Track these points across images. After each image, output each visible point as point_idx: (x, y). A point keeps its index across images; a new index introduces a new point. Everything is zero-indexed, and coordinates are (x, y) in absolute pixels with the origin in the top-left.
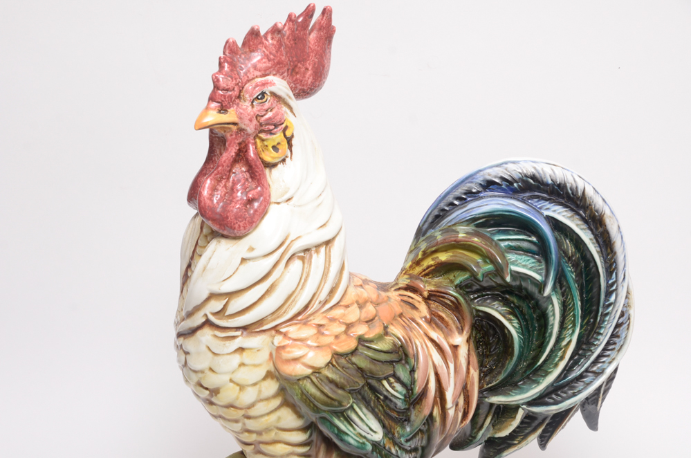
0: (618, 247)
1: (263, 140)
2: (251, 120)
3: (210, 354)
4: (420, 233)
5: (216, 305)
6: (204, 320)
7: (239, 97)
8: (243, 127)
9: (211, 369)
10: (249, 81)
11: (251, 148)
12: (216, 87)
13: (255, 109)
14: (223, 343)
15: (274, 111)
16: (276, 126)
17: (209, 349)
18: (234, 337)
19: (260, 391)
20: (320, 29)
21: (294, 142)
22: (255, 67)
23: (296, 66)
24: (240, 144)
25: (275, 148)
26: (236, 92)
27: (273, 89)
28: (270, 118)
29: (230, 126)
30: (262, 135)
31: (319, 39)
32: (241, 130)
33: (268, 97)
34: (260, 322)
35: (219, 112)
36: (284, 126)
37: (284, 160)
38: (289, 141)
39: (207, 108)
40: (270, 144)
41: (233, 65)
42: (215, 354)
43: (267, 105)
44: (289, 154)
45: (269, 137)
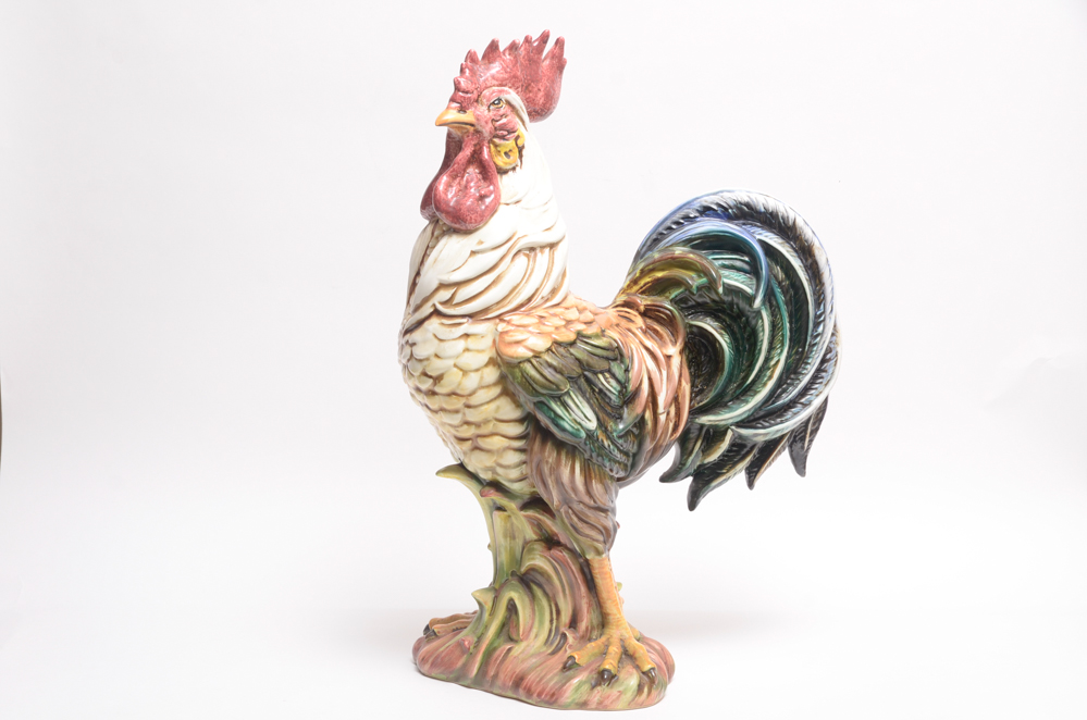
0: (826, 278)
1: (496, 146)
2: (486, 123)
3: (436, 341)
4: (639, 256)
5: (445, 295)
6: (432, 310)
7: (477, 101)
8: (480, 128)
9: (437, 356)
10: (487, 88)
11: (485, 150)
12: (457, 88)
13: (491, 113)
14: (448, 329)
15: (509, 118)
16: (510, 132)
17: (436, 336)
18: (460, 324)
19: (482, 378)
20: (553, 57)
21: (524, 152)
22: (493, 77)
23: (530, 85)
24: (475, 145)
25: (506, 153)
26: (475, 95)
27: (508, 97)
28: (504, 124)
29: (468, 127)
30: (496, 140)
31: (551, 66)
32: (477, 132)
33: (503, 104)
34: (486, 310)
35: (459, 111)
36: (516, 134)
37: (514, 169)
38: (521, 150)
39: (448, 108)
40: (503, 150)
41: (473, 72)
42: (441, 340)
43: (502, 111)
44: (519, 164)
45: (502, 142)
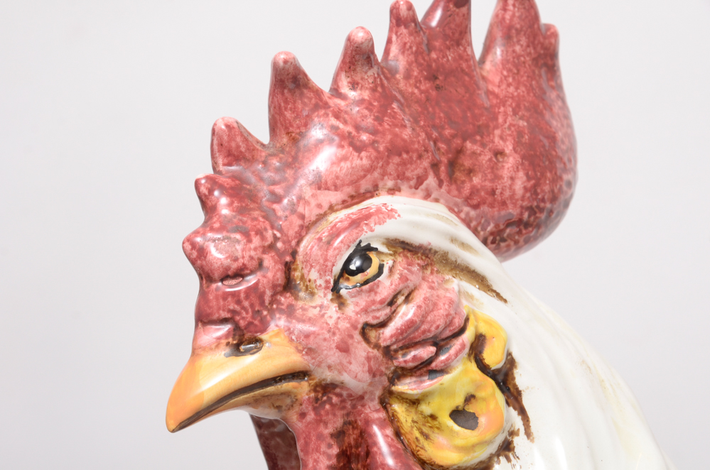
1: (414, 402)
2: (344, 348)
7: (288, 285)
8: (328, 376)
10: (306, 228)
11: (382, 439)
12: (206, 276)
13: (351, 310)
15: (419, 298)
16: (440, 344)
20: (508, 37)
21: (521, 378)
22: (320, 184)
23: (460, 151)
24: (339, 435)
25: (458, 415)
26: (272, 271)
27: (392, 228)
28: (411, 325)
29: (286, 386)
30: (407, 387)
31: (513, 65)
32: (326, 388)
33: (384, 259)
35: (237, 350)
36: (468, 336)
37: (506, 448)
38: (504, 379)
39: (196, 352)
40: (442, 407)
41: (241, 193)
43: (386, 285)
44: (518, 422)
45: (428, 384)
